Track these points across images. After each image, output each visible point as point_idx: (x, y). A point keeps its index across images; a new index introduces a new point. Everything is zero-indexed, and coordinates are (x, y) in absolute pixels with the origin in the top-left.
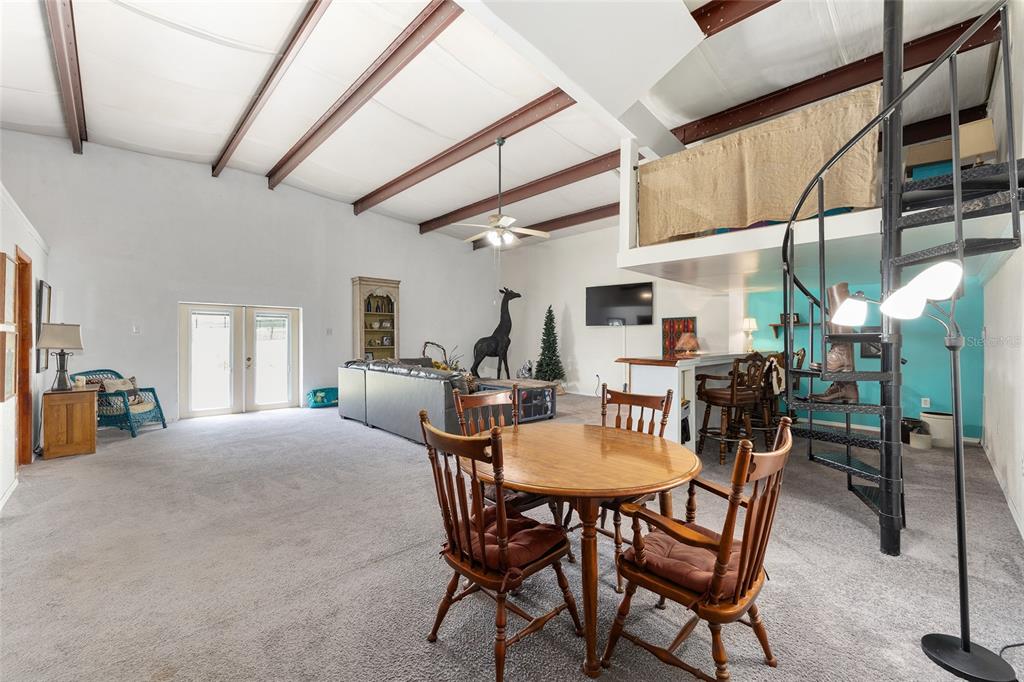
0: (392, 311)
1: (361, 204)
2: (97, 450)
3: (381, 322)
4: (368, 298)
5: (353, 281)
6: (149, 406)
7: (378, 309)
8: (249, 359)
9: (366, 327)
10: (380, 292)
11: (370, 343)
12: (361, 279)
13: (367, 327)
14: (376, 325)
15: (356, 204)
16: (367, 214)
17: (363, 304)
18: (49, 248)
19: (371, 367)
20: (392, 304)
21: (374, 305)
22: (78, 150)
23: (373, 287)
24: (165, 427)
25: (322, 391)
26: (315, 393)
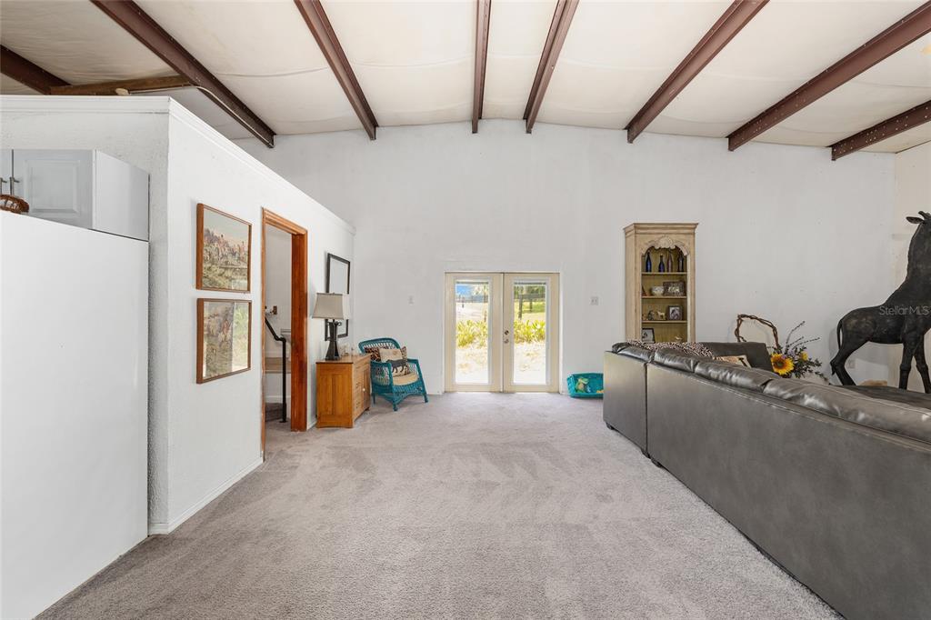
0: (684, 269)
1: (636, 125)
2: (354, 425)
3: (666, 286)
4: (648, 253)
5: (626, 231)
6: (412, 379)
7: (661, 268)
8: (507, 333)
9: (644, 293)
10: (666, 242)
11: (649, 316)
12: (636, 226)
13: (646, 293)
14: (658, 291)
15: (629, 127)
16: (644, 138)
17: (639, 260)
18: (354, 228)
19: (657, 357)
20: (684, 259)
21: (655, 262)
22: (372, 136)
23: (655, 237)
24: (426, 401)
25: (585, 376)
26: (576, 377)
